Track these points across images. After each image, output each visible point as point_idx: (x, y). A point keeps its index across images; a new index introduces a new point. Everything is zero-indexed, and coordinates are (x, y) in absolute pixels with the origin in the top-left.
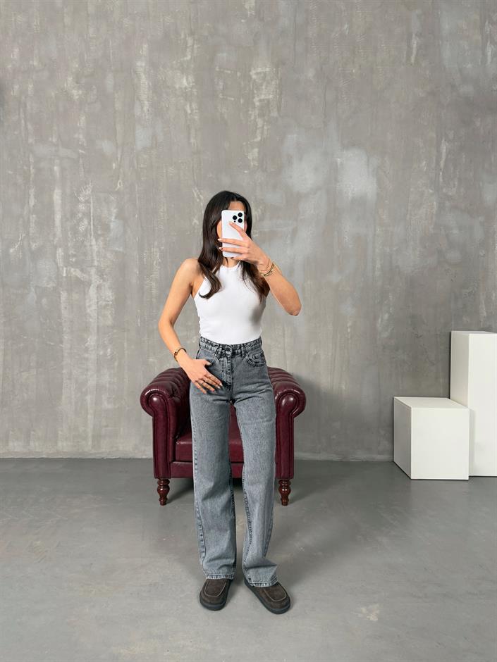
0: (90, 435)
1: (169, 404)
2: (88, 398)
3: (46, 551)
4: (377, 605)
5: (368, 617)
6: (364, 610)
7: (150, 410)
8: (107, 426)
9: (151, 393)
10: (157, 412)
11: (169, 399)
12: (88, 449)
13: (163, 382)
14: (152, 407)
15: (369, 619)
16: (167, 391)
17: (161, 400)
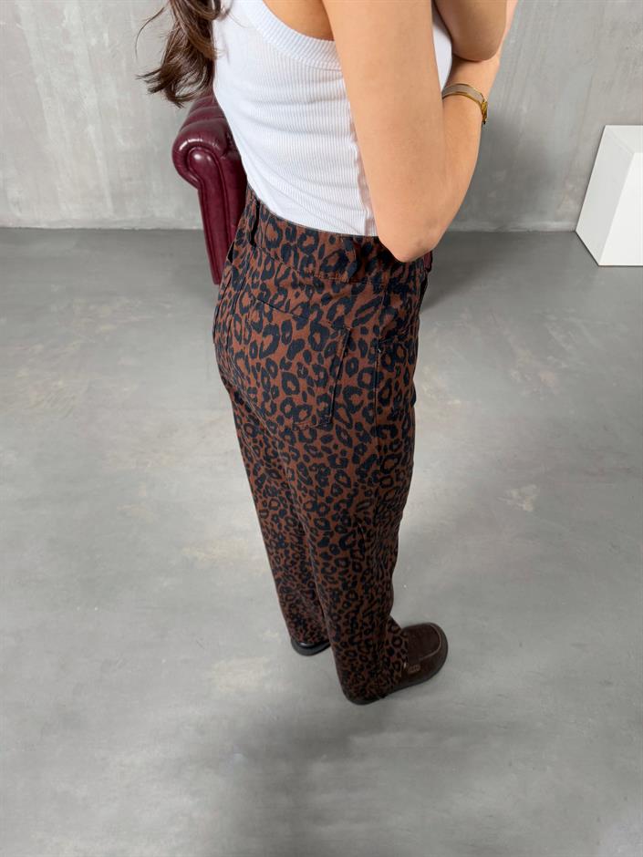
0: (107, 193)
1: (224, 167)
2: (91, 129)
3: (73, 398)
4: (534, 486)
5: (520, 505)
6: (515, 493)
7: (192, 177)
8: (130, 179)
9: (190, 146)
10: (204, 182)
11: (223, 158)
12: (107, 214)
13: (206, 121)
14: (195, 173)
15: (522, 508)
16: (218, 141)
17: (209, 158)
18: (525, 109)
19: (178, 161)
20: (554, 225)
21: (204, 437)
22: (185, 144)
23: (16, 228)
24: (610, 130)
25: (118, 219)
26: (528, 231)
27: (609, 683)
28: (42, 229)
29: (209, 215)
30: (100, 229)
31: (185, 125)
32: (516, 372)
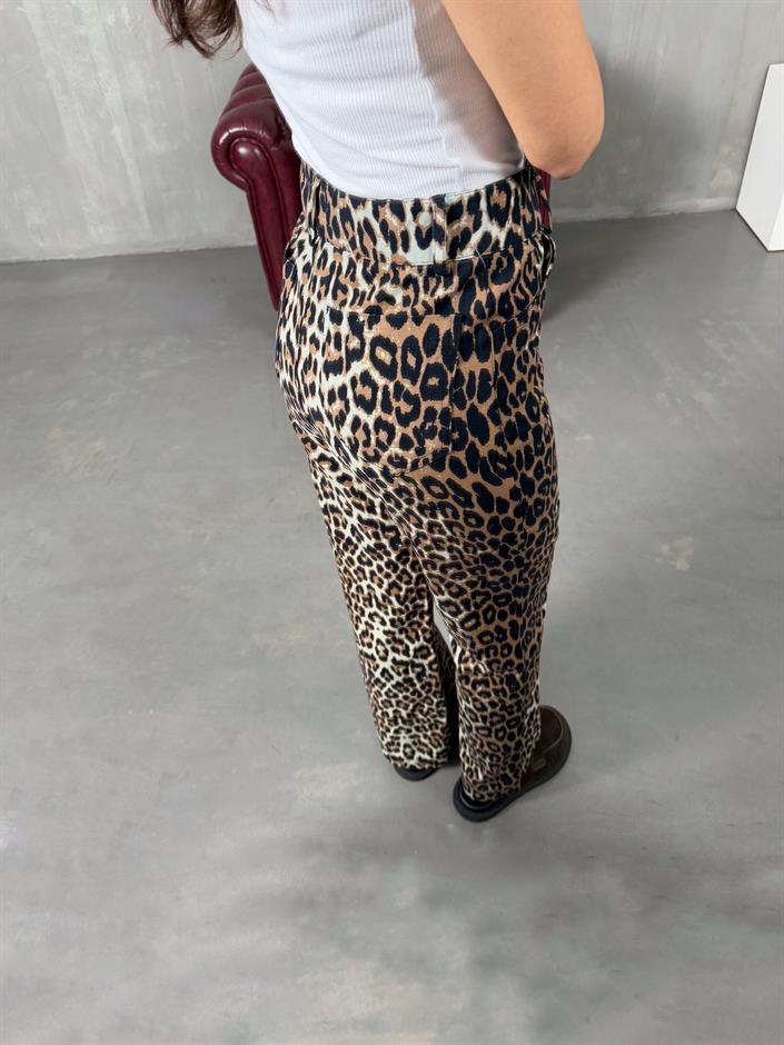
0: (142, 209)
1: (276, 160)
2: (116, 131)
4: (690, 539)
5: (673, 563)
6: (665, 548)
7: (238, 177)
8: (169, 189)
9: (232, 138)
10: (253, 181)
11: (274, 149)
12: (146, 237)
13: (251, 103)
14: (241, 171)
15: (674, 567)
16: (267, 128)
17: (257, 151)
18: (660, 52)
19: (219, 157)
20: (706, 203)
21: (272, 500)
22: (226, 135)
23: (39, 262)
24: (776, 70)
25: (158, 239)
28: (70, 261)
29: (261, 223)
31: (226, 111)
32: (663, 395)
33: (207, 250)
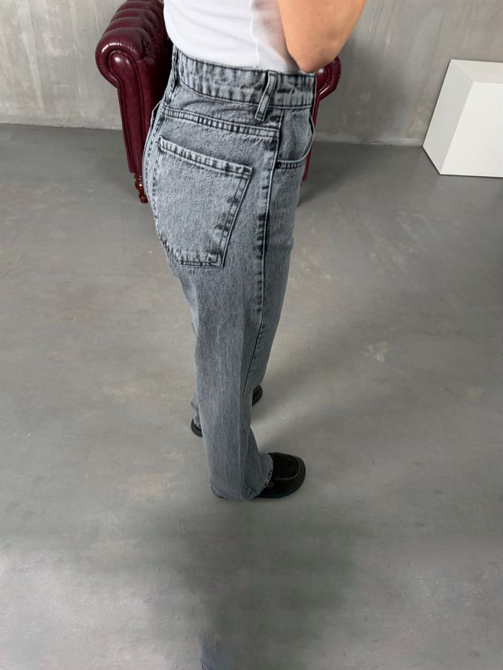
0: (39, 94)
1: (140, 70)
2: (24, 36)
3: (10, 263)
4: (386, 343)
5: (375, 357)
6: (371, 348)
7: (113, 77)
8: (59, 83)
9: (111, 49)
10: (123, 82)
11: (139, 61)
12: (40, 113)
13: (125, 29)
14: (115, 73)
15: (376, 359)
16: (136, 47)
17: (127, 61)
20: (406, 141)
22: (107, 46)
24: (455, 63)
25: (49, 117)
26: (386, 145)
27: (440, 493)
30: (33, 126)
31: (107, 31)
32: (374, 255)
33: (83, 128)
